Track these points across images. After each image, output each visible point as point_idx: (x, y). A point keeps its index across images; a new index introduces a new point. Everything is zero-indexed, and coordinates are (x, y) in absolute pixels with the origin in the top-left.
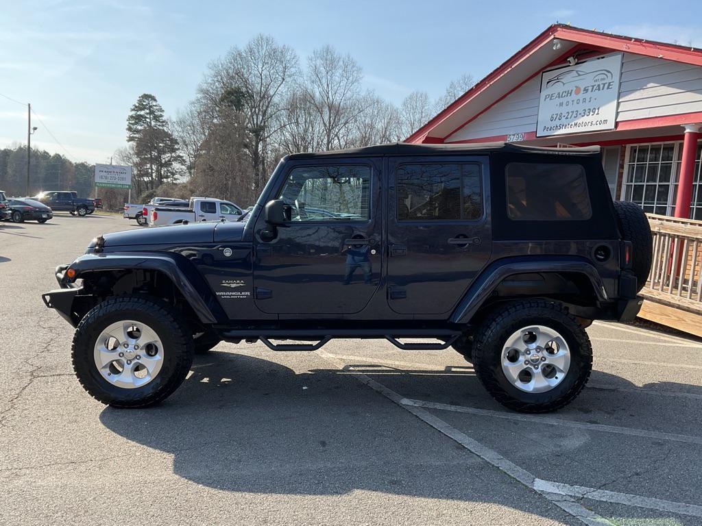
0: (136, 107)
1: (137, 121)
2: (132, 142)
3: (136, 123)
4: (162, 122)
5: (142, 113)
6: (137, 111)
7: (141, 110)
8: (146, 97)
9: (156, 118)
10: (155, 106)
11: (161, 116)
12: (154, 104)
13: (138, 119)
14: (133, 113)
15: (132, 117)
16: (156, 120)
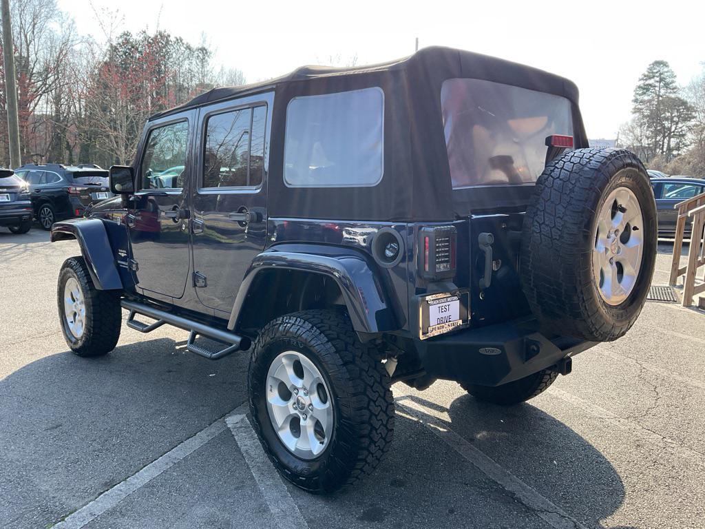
0: (645, 76)
1: (645, 91)
2: (637, 114)
3: (644, 93)
4: (673, 89)
5: (651, 81)
6: (646, 80)
7: (650, 78)
8: (658, 63)
9: (667, 85)
10: (667, 72)
11: (673, 82)
12: (666, 69)
13: (646, 89)
14: (642, 82)
15: (639, 87)
16: (667, 88)
